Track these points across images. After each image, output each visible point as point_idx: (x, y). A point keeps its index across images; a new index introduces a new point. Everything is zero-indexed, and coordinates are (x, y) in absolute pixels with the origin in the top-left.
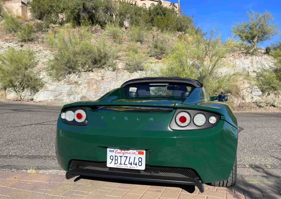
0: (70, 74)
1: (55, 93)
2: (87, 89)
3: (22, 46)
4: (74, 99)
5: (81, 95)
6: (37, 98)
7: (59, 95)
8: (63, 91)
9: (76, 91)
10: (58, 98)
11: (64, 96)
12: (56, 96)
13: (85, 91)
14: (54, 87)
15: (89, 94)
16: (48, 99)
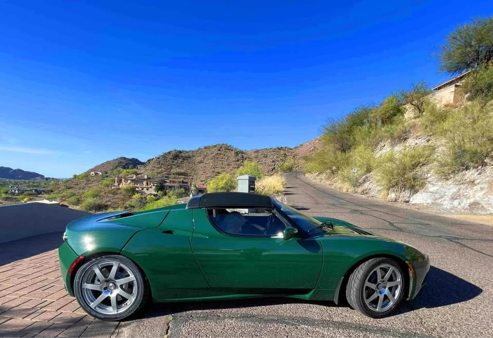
0: (467, 170)
1: (434, 196)
2: (484, 192)
3: (428, 141)
4: (459, 204)
5: (472, 200)
6: (413, 200)
7: (439, 198)
8: (446, 194)
9: (465, 194)
10: (437, 201)
11: (445, 200)
12: (436, 200)
13: (481, 194)
14: (437, 188)
15: (486, 199)
16: (424, 202)
